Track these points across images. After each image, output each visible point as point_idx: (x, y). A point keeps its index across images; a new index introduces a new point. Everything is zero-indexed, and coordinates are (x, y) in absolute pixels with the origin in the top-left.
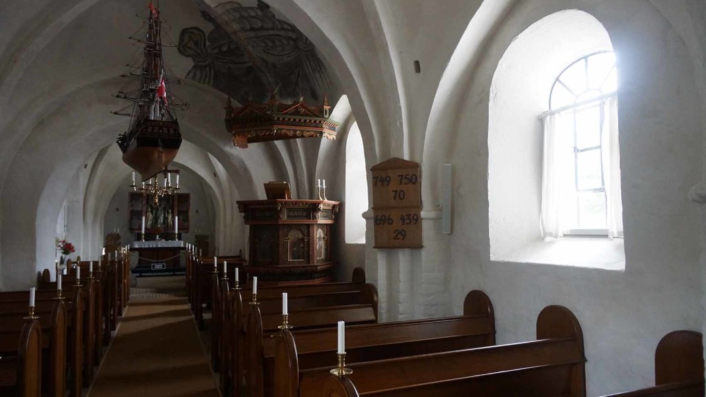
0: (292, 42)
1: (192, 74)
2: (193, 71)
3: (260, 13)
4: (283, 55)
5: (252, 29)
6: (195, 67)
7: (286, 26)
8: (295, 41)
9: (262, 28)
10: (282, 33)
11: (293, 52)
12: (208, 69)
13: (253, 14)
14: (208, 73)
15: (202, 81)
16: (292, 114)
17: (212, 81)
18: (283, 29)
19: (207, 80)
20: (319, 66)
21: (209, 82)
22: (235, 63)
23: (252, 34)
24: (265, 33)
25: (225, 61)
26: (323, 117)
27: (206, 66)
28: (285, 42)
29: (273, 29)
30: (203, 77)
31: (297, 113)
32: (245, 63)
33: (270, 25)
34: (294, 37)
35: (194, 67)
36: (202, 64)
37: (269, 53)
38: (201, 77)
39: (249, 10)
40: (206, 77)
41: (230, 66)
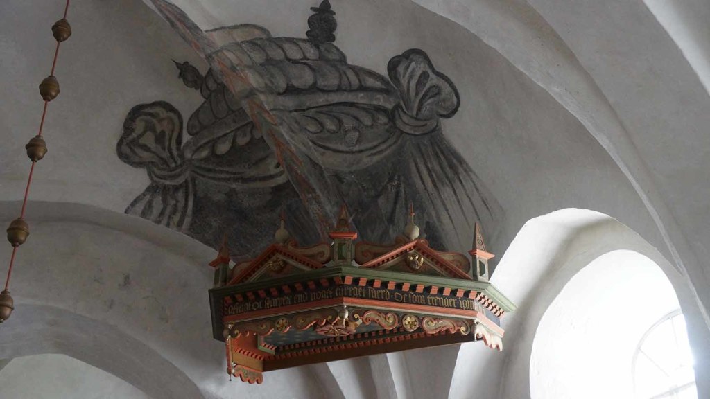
0: (383, 119)
1: (140, 207)
2: (148, 197)
3: (311, 53)
4: (361, 151)
5: (291, 90)
6: (152, 190)
7: (370, 82)
8: (391, 115)
9: (314, 89)
10: (361, 98)
11: (384, 142)
12: (180, 195)
13: (294, 53)
14: (181, 205)
15: (165, 220)
16: (393, 269)
17: (188, 220)
18: (362, 88)
19: (176, 218)
20: (452, 167)
21: (180, 224)
22: (245, 180)
23: (290, 102)
24: (321, 99)
25: (223, 176)
26: (475, 278)
27: (176, 188)
28: (367, 121)
29: (339, 89)
30: (167, 212)
31: (405, 265)
32: (271, 177)
33: (333, 81)
34: (390, 106)
35: (148, 189)
36: (168, 182)
37: (328, 149)
38: (162, 213)
39: (286, 46)
40: (174, 212)
41: (234, 186)
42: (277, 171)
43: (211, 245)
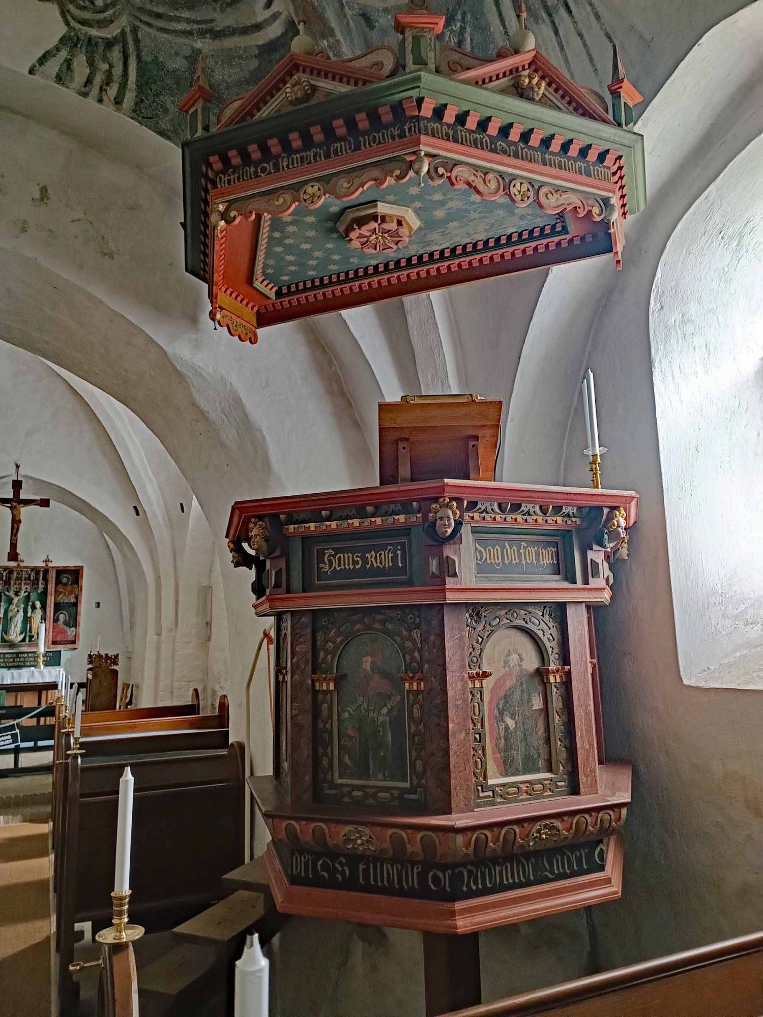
1: (53, 66)
2: (64, 54)
6: (70, 41)
12: (116, 54)
14: (118, 71)
15: (95, 91)
17: (130, 97)
19: (113, 91)
21: (118, 102)
22: (218, 35)
25: (181, 26)
26: (618, 123)
27: (109, 44)
30: (98, 79)
32: (258, 27)
35: (63, 40)
36: (94, 32)
38: (89, 82)
40: (108, 80)
41: (198, 45)
42: (268, 14)
43: (169, 138)
